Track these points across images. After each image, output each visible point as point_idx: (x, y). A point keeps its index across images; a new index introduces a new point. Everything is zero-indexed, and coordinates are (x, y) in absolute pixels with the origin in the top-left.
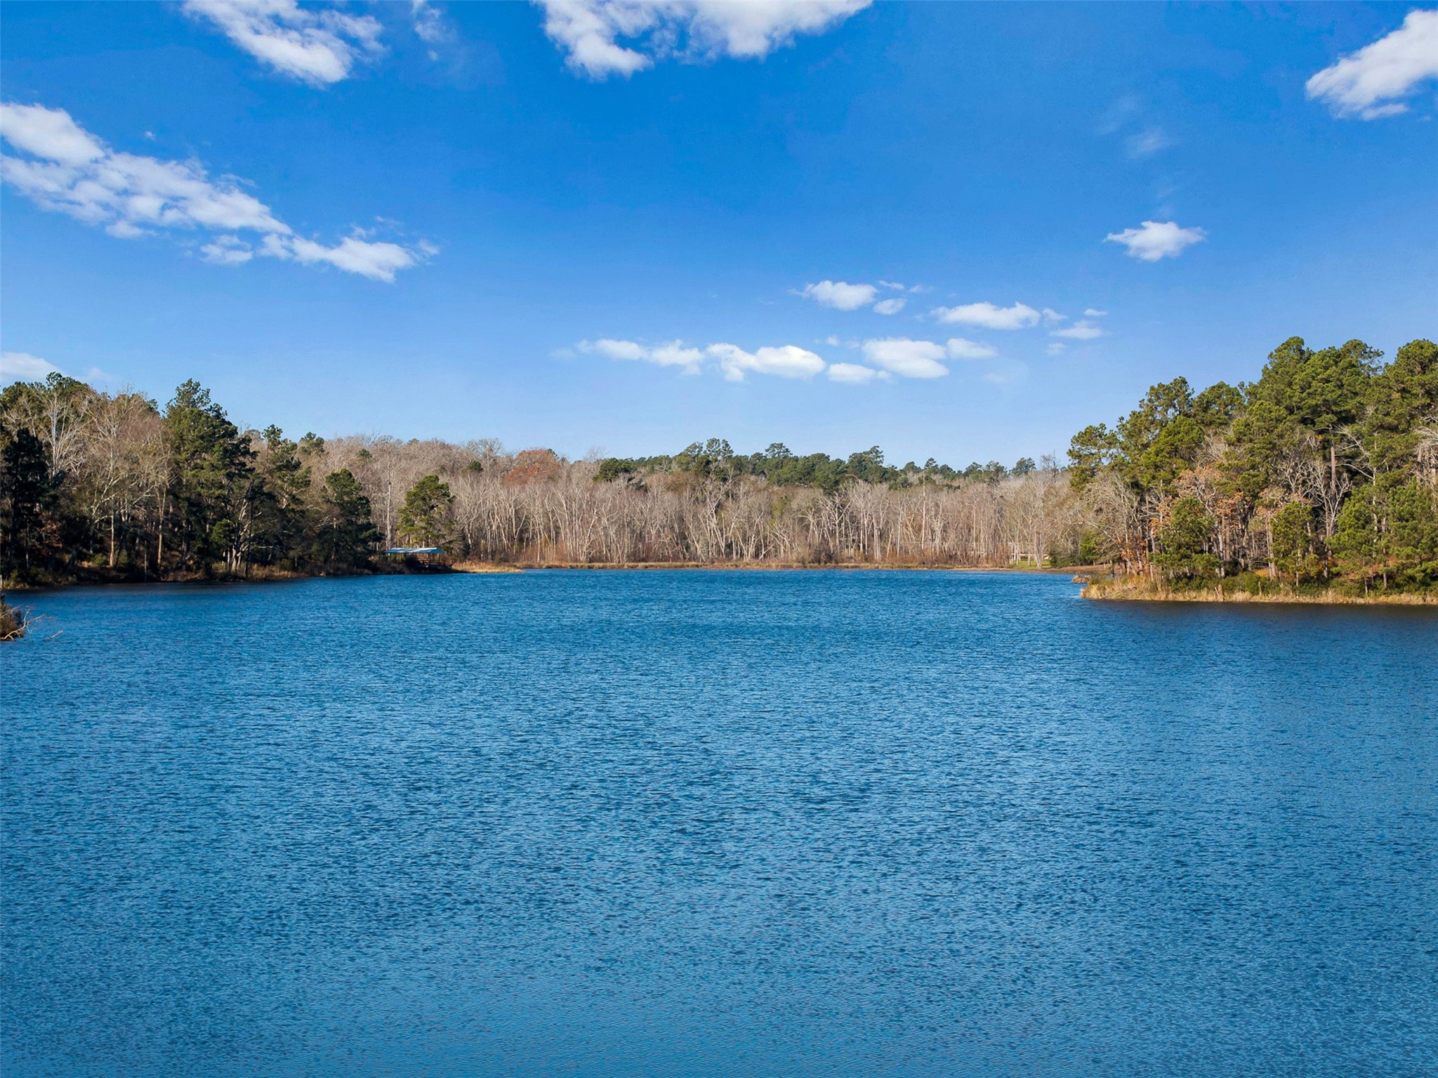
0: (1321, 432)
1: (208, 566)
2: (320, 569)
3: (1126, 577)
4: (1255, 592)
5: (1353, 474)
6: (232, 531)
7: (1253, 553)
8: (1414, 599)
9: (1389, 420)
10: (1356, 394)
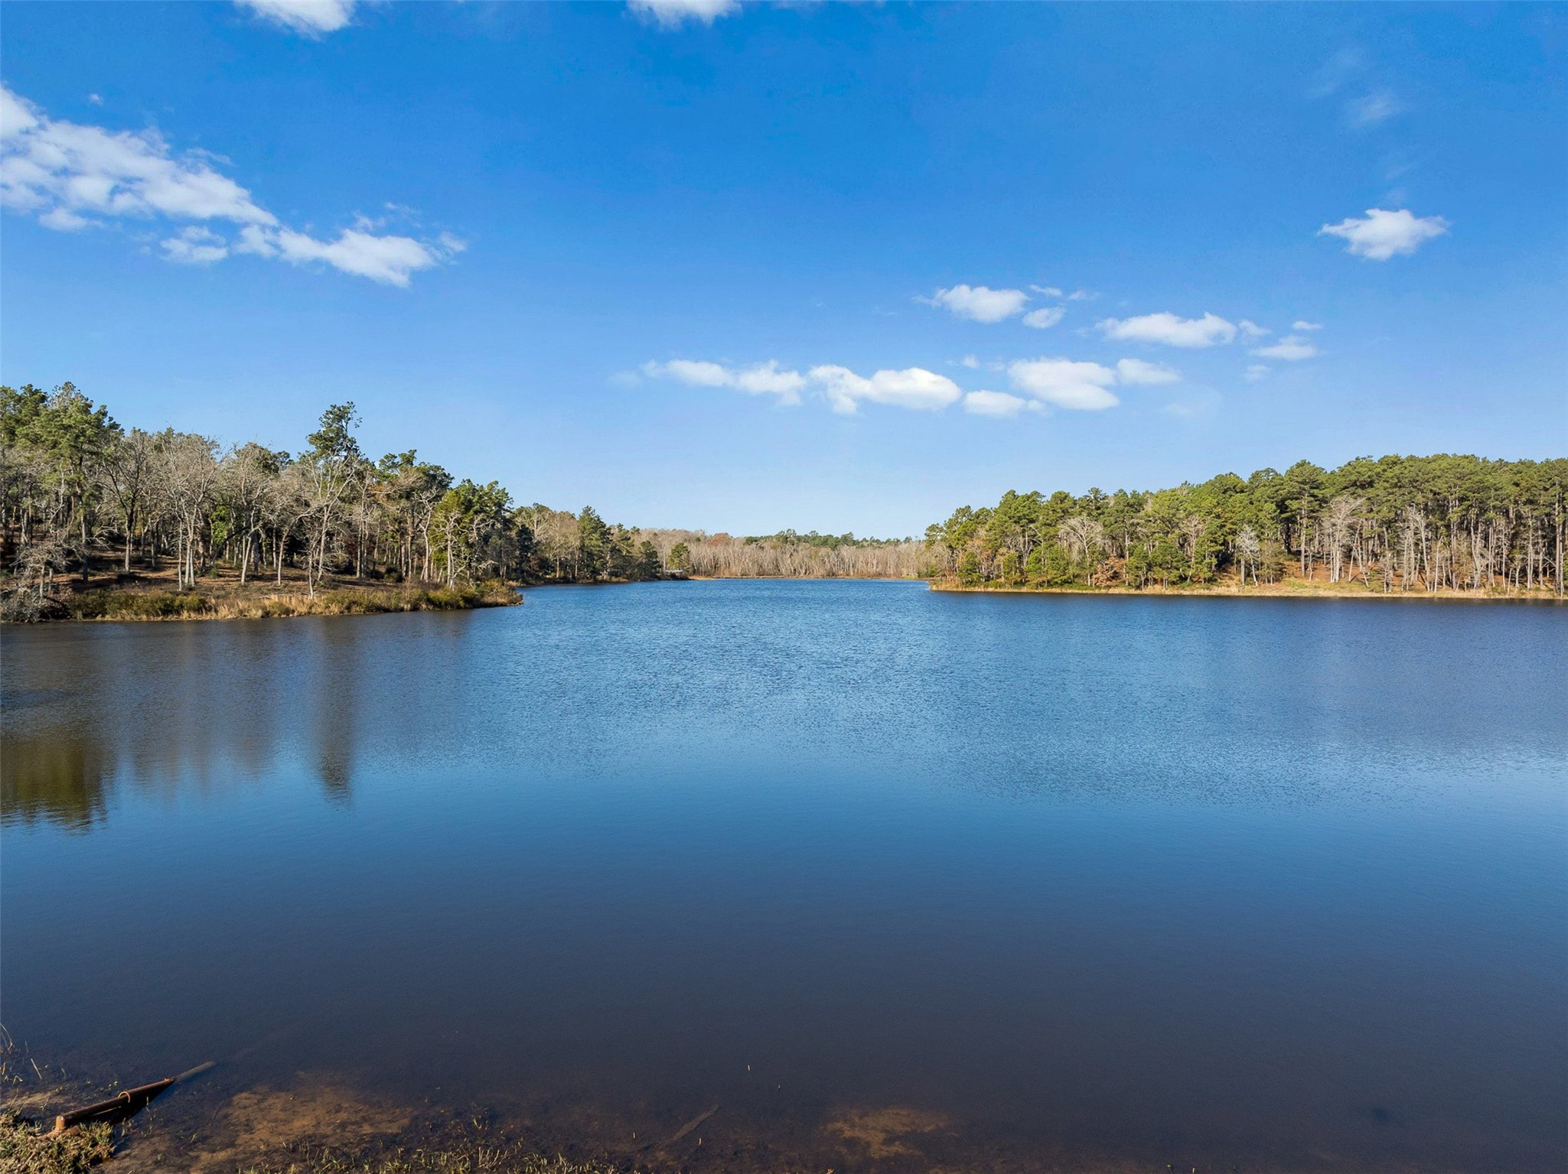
0: (1022, 526)
1: (595, 578)
2: (638, 578)
3: (947, 582)
4: (996, 588)
5: (1034, 542)
6: (604, 564)
7: (996, 573)
8: (1057, 590)
9: (1048, 522)
10: (1035, 512)
